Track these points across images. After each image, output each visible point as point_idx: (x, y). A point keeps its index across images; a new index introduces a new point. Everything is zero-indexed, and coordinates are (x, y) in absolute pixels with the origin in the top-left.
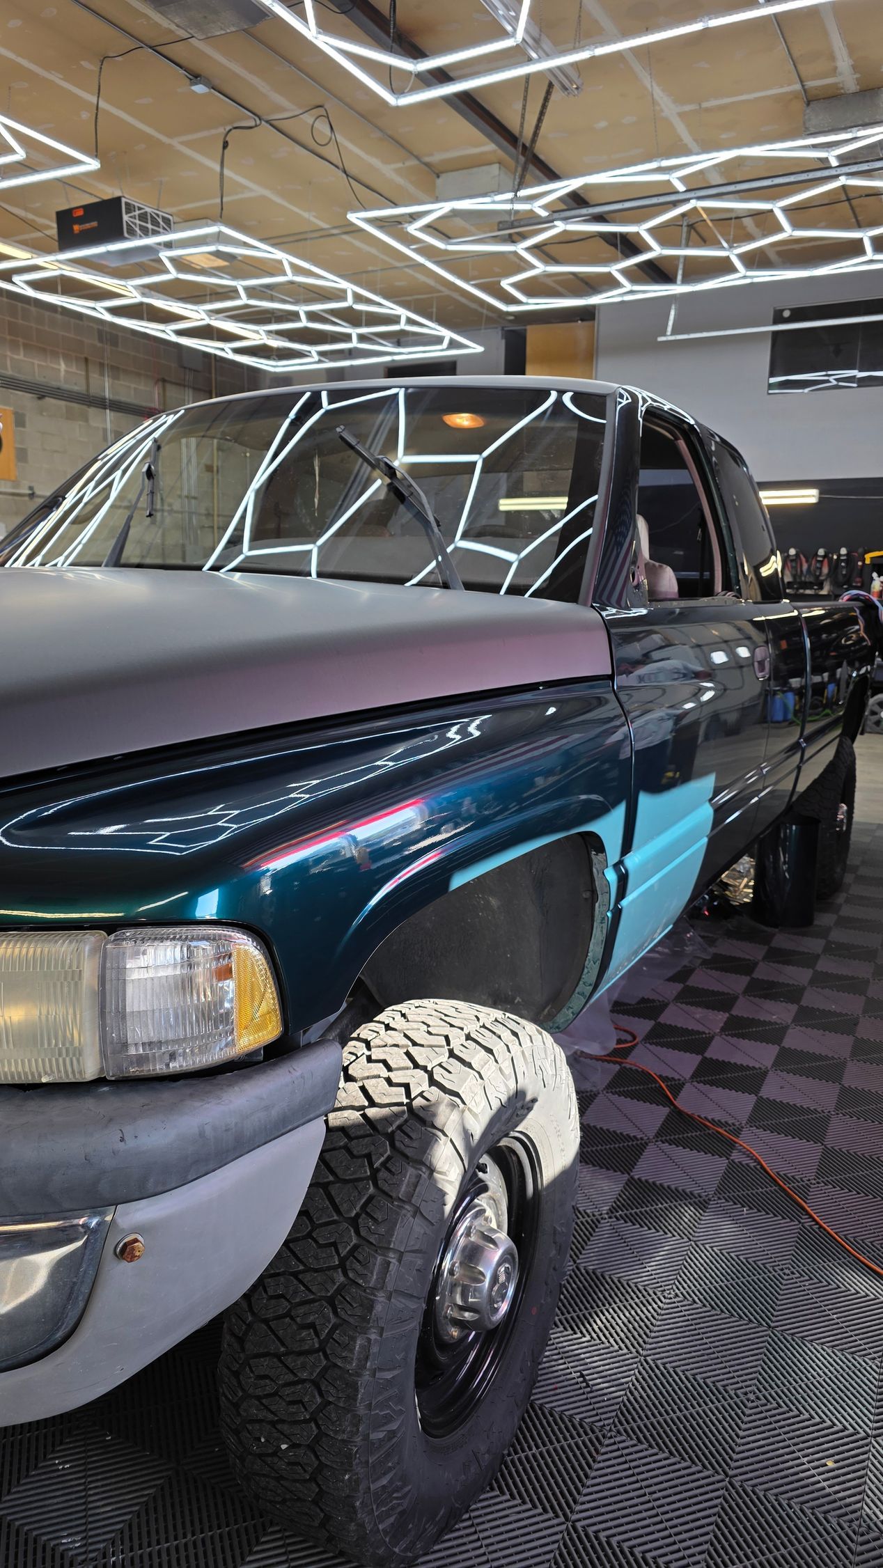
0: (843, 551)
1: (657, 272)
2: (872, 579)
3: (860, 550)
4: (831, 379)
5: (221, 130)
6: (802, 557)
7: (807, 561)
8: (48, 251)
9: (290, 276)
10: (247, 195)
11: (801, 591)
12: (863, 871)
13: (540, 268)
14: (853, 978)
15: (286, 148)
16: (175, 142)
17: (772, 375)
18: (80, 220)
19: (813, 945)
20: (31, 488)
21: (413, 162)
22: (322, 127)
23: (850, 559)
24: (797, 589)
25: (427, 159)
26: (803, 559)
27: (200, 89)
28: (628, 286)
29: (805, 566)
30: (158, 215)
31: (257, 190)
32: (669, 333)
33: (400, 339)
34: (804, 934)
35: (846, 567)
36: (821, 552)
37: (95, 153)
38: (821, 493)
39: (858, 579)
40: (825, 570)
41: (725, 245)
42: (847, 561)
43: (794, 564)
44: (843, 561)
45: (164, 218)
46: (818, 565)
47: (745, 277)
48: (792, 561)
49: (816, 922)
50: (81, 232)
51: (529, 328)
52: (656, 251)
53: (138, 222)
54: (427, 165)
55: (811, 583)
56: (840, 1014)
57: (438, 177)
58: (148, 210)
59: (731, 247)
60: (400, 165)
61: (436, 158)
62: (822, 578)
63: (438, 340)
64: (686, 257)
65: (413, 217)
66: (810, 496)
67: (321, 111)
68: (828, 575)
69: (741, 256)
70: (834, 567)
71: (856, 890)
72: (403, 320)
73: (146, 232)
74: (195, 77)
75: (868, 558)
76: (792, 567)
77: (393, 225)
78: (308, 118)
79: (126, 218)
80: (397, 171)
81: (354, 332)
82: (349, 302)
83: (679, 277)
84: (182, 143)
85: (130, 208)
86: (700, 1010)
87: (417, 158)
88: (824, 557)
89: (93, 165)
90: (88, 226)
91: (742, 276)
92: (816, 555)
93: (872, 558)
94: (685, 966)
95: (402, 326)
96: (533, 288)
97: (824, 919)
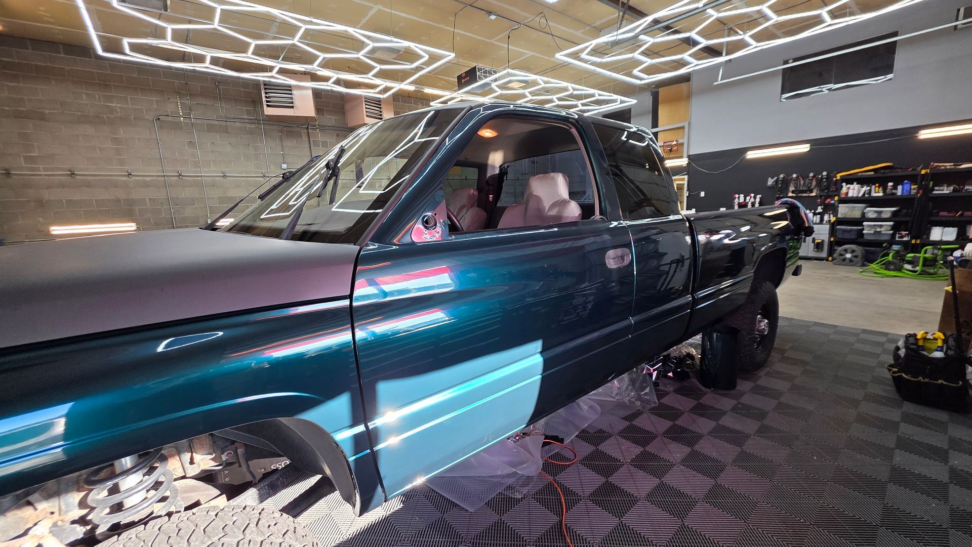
0: (825, 173)
1: (712, 51)
2: (842, 187)
3: (835, 172)
4: (824, 89)
5: (508, 32)
6: (800, 177)
7: (803, 180)
8: (456, 91)
9: (543, 85)
10: (527, 56)
11: (800, 195)
12: (789, 354)
13: (648, 61)
14: (740, 432)
15: (535, 34)
16: (492, 41)
17: (783, 92)
18: (464, 78)
19: (726, 403)
20: (466, 177)
21: (588, 28)
22: (543, 21)
23: (829, 177)
24: (798, 194)
25: (594, 25)
26: (801, 179)
27: (493, 17)
28: (695, 62)
29: (802, 182)
30: (491, 70)
31: (529, 53)
32: (719, 80)
33: (599, 102)
34: (725, 395)
35: (826, 181)
36: (811, 175)
37: (453, 50)
38: (811, 146)
39: (834, 187)
40: (814, 183)
41: (741, 33)
42: (827, 178)
43: (795, 182)
44: (825, 178)
45: (493, 71)
46: (810, 181)
47: (756, 47)
48: (794, 180)
49: (738, 388)
50: (464, 82)
51: (660, 89)
52: (704, 43)
53: (483, 74)
54: (594, 27)
55: (805, 190)
56: (717, 461)
57: (601, 31)
58: (488, 69)
59: (745, 33)
60: (583, 30)
61: (598, 23)
62: (811, 188)
63: (615, 101)
64: (728, 43)
65: (582, 50)
66: (805, 148)
67: (542, 15)
68: (816, 186)
69: (752, 37)
70: (819, 182)
71: (778, 367)
72: (597, 95)
73: (486, 77)
74: (490, 13)
75: (839, 176)
76: (795, 183)
77: (575, 55)
78: (538, 19)
79: (478, 73)
80: (583, 33)
81: (579, 103)
82: (571, 91)
83: (724, 54)
84: (496, 41)
85: (480, 70)
86: (628, 443)
87: (589, 25)
88: (813, 177)
89: (453, 55)
90: (466, 79)
91: (755, 46)
92: (808, 177)
93: (841, 176)
94: (639, 410)
95: (597, 97)
96: (649, 71)
97: (744, 386)
